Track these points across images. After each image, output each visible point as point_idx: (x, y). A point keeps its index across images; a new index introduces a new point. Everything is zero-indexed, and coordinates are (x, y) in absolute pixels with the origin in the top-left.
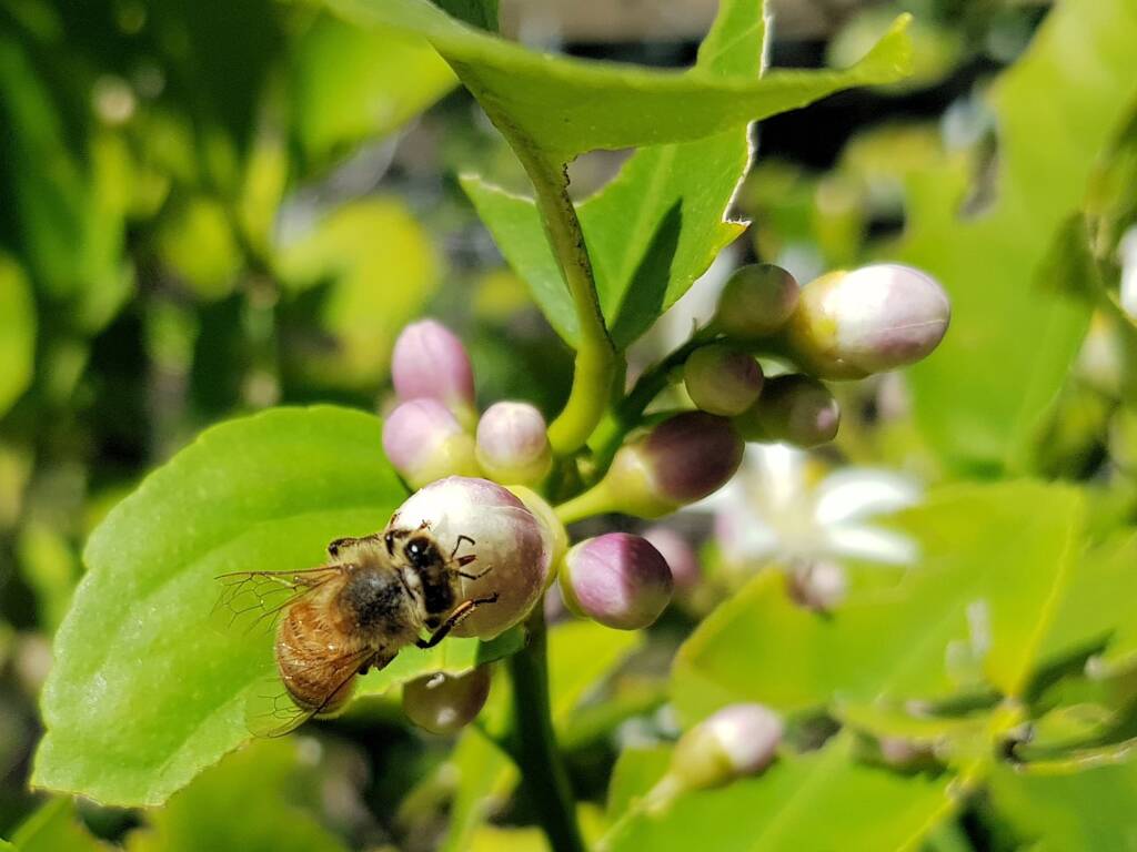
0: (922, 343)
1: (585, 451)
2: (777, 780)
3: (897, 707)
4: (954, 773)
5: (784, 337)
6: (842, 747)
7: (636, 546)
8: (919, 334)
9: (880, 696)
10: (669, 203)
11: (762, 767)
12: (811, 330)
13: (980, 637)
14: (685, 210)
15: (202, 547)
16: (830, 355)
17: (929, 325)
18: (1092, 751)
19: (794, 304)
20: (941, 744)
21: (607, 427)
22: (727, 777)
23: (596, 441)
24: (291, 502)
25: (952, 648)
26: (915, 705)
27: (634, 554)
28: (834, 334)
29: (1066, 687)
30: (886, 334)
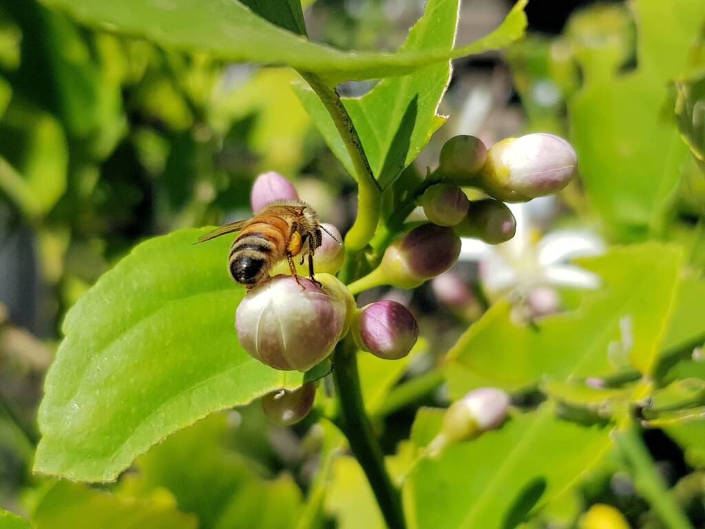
0: (561, 180)
1: (368, 248)
2: (510, 429)
3: (581, 382)
4: (614, 423)
5: (480, 178)
6: (547, 410)
7: (394, 309)
8: (558, 175)
9: (570, 377)
10: (411, 98)
11: (500, 423)
12: (495, 174)
13: (627, 339)
14: (419, 101)
15: (136, 318)
16: (507, 188)
17: (564, 169)
18: (689, 411)
19: (484, 159)
20: (604, 407)
21: (381, 231)
22: (476, 433)
23: (374, 243)
24: (191, 287)
25: (612, 347)
26: (595, 381)
27: (393, 314)
28: (509, 176)
29: (682, 367)
30: (538, 175)
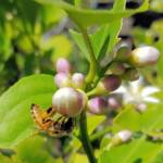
0: (155, 61)
1: (92, 82)
2: (131, 144)
9: (151, 128)
11: (128, 141)
12: (134, 59)
14: (110, 36)
16: (137, 64)
21: (96, 78)
22: (121, 143)
23: (94, 81)
26: (158, 130)
28: (138, 60)
